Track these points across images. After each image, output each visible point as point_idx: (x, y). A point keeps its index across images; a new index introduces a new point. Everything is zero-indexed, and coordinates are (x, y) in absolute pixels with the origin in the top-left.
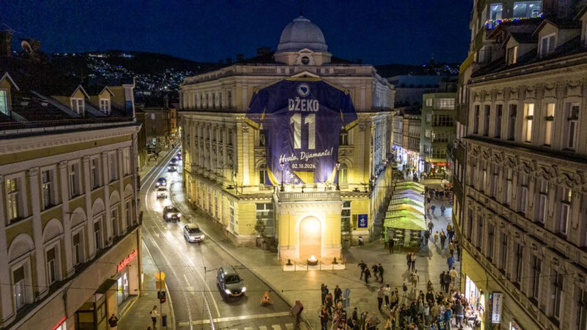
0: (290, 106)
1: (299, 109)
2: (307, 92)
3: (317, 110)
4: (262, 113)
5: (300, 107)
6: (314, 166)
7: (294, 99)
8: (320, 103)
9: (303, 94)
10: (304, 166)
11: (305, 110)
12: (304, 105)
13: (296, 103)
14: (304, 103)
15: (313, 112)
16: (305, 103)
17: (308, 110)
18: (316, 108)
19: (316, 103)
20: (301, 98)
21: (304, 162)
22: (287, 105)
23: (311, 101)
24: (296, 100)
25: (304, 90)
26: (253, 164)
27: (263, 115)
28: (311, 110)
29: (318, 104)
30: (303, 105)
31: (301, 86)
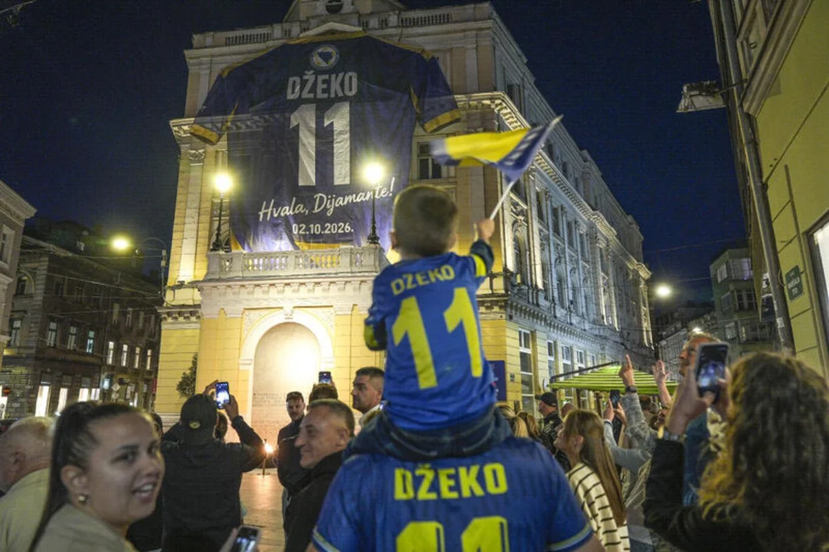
0: (289, 90)
1: (312, 96)
2: (332, 61)
3: (354, 92)
4: (229, 113)
5: (313, 89)
6: (348, 228)
7: (301, 75)
8: (359, 78)
9: (323, 64)
10: (323, 228)
11: (326, 96)
12: (325, 86)
13: (303, 84)
14: (324, 82)
15: (344, 99)
16: (327, 82)
17: (333, 95)
18: (351, 89)
19: (351, 78)
20: (319, 72)
21: (322, 218)
22: (283, 90)
23: (341, 75)
24: (305, 77)
25: (326, 57)
26: (207, 233)
27: (230, 117)
28: (340, 94)
29: (355, 81)
30: (321, 86)
31: (320, 51)
